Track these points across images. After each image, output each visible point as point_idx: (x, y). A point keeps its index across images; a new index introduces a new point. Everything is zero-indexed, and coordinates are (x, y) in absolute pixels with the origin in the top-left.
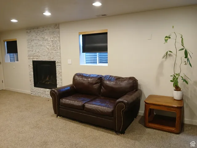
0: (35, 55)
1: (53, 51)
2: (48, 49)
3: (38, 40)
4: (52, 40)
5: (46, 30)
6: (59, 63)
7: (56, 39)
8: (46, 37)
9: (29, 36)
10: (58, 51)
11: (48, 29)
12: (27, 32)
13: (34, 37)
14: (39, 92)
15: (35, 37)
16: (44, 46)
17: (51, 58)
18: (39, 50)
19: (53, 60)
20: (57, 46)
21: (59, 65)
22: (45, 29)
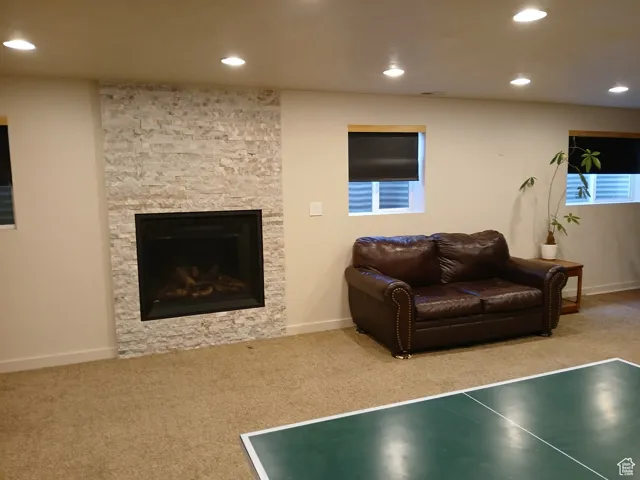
0: (153, 191)
1: (253, 178)
2: (226, 169)
3: (177, 133)
4: (249, 138)
5: (218, 101)
6: (275, 215)
7: (266, 138)
8: (222, 129)
9: (123, 113)
10: (274, 178)
11: (232, 101)
12: (111, 97)
13: (151, 120)
14: (171, 333)
15: (160, 124)
16: (209, 158)
17: (244, 199)
18: (180, 173)
19: (249, 208)
20: (269, 160)
21: (277, 223)
22: (215, 98)
